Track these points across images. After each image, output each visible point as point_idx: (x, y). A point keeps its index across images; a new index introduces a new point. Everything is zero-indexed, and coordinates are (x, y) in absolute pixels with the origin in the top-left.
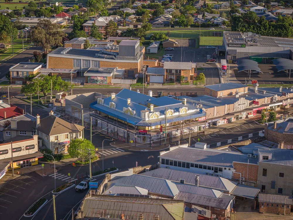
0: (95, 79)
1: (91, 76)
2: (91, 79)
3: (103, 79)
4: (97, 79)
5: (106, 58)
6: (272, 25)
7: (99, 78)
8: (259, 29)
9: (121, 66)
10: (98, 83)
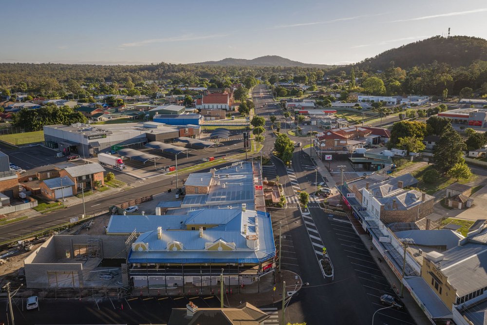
6: (66, 115)
8: (55, 120)
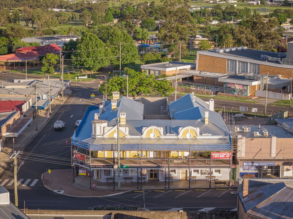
0: (233, 87)
1: (227, 83)
2: (227, 87)
3: (242, 88)
4: (234, 88)
5: (269, 61)
7: (237, 87)
9: (287, 74)
10: (235, 94)
